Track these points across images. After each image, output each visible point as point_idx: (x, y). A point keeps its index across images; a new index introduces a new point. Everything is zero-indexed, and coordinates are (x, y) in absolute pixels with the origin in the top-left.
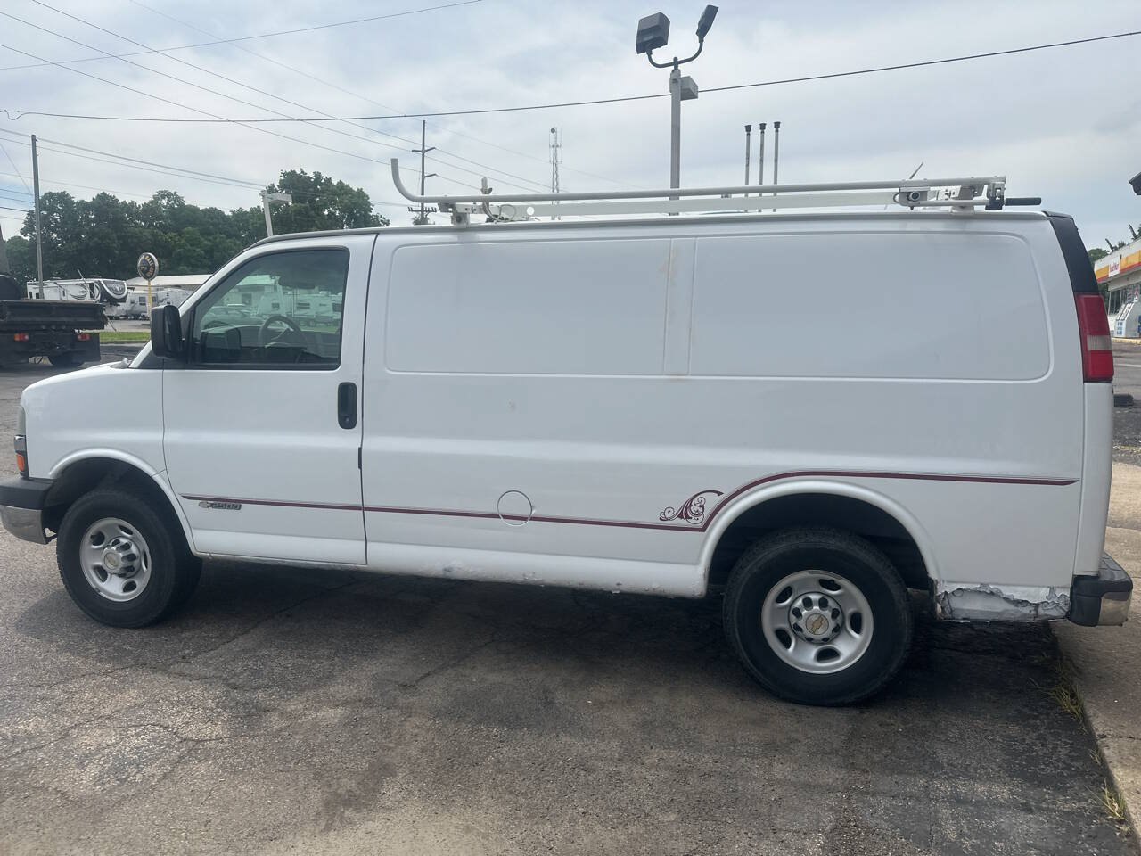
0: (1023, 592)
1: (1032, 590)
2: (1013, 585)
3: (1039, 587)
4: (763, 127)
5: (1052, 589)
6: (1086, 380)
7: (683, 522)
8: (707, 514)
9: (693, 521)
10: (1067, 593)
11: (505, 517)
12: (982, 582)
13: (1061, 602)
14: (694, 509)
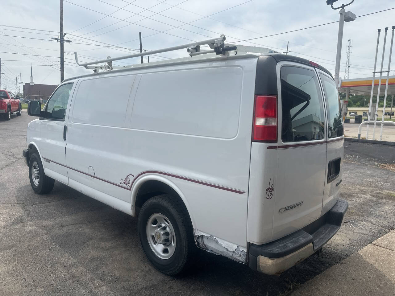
0: (227, 244)
1: (231, 244)
2: (223, 240)
3: (234, 243)
4: (386, 29)
5: (238, 246)
6: (253, 140)
7: (124, 185)
8: (131, 183)
9: (127, 185)
10: (245, 250)
11: (90, 176)
12: (212, 234)
13: (242, 254)
14: (128, 181)
